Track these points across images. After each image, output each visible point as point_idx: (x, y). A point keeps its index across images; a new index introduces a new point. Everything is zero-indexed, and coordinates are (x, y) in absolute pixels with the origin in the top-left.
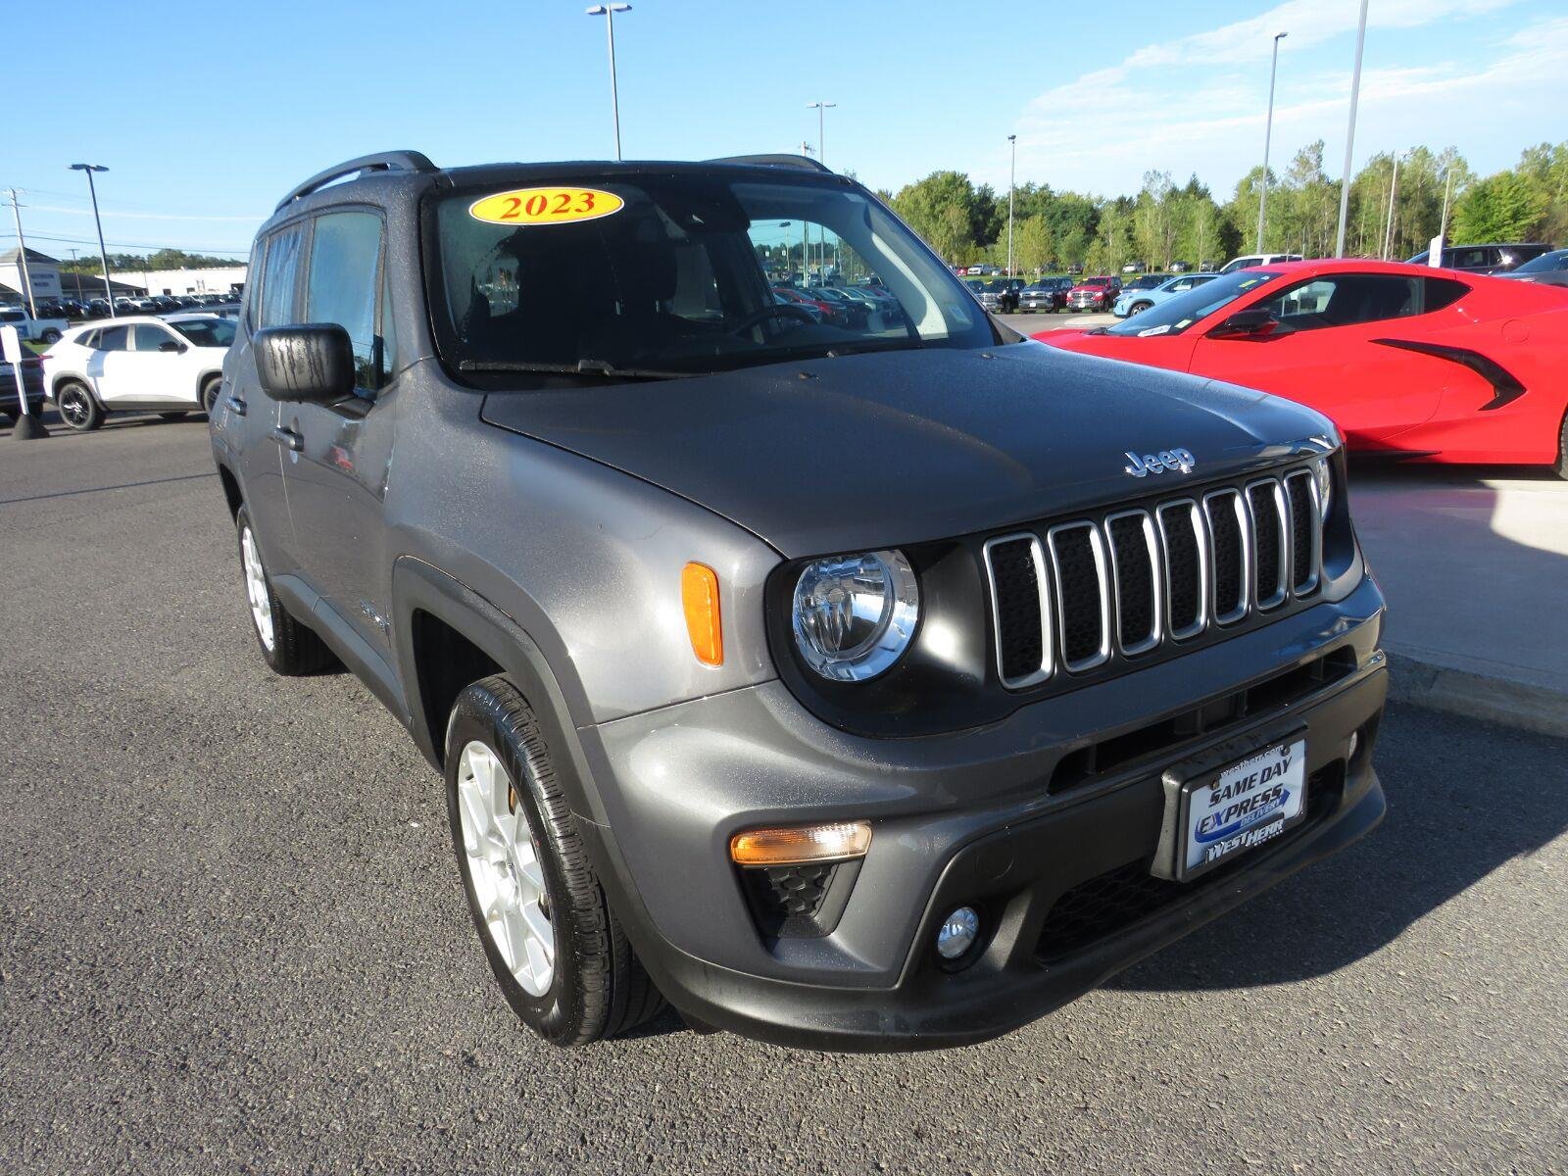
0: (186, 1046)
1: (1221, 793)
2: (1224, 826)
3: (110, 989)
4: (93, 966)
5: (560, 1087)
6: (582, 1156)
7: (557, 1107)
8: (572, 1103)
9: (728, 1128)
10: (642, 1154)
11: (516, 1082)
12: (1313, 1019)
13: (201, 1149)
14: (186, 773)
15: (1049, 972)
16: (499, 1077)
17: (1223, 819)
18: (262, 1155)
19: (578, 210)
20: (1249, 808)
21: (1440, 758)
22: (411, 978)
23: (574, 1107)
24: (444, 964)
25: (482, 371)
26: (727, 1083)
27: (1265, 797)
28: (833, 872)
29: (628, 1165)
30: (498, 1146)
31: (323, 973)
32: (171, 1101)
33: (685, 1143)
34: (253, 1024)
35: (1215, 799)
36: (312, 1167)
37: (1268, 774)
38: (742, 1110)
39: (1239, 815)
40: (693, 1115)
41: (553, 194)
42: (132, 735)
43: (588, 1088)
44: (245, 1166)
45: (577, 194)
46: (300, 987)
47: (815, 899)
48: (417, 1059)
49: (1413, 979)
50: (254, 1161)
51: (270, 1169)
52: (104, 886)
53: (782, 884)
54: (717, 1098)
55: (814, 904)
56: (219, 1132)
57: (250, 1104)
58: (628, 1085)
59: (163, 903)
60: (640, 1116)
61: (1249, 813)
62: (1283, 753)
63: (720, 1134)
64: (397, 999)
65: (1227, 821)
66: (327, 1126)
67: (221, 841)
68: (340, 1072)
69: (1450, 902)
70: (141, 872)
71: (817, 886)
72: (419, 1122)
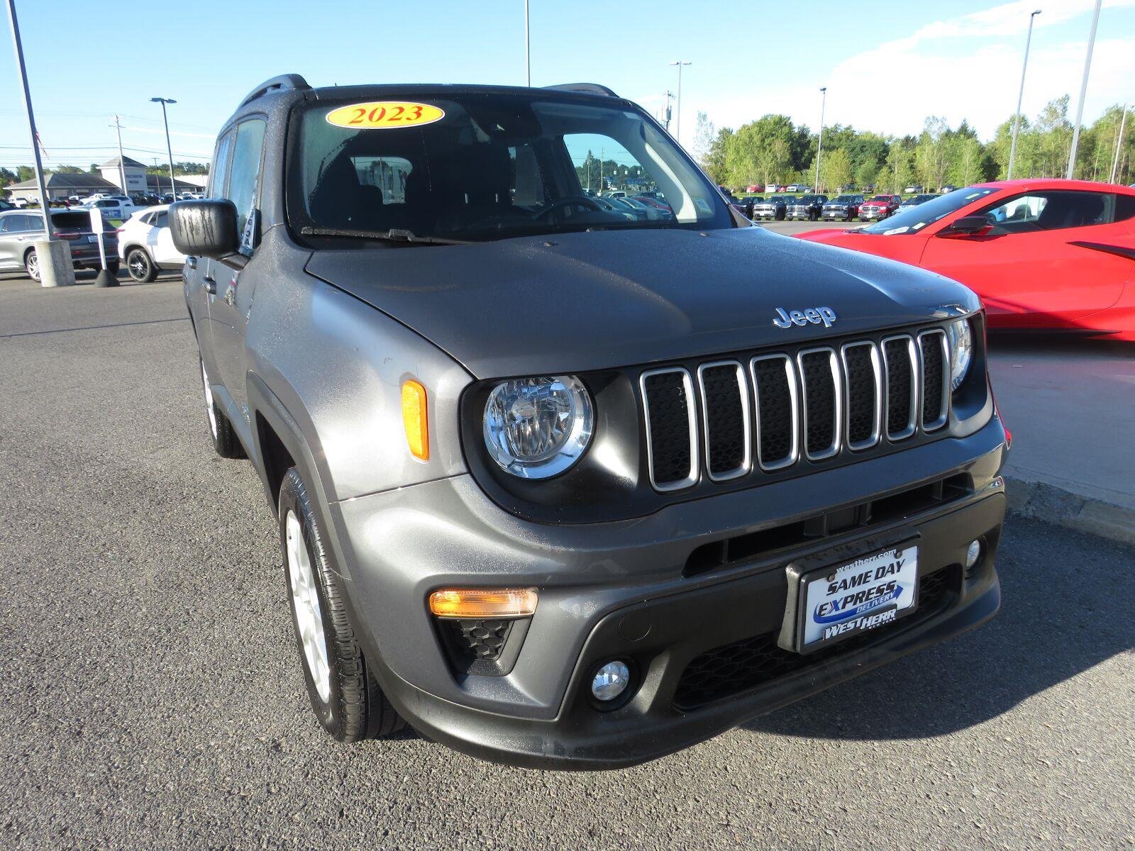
0: (85, 718)
1: (838, 585)
2: (841, 611)
3: (46, 673)
4: (40, 655)
5: (335, 772)
6: (337, 826)
7: (329, 787)
8: (341, 785)
9: (449, 815)
10: (381, 829)
11: (305, 765)
12: (926, 769)
13: (74, 794)
14: (140, 523)
15: (686, 718)
16: (294, 761)
17: (840, 605)
18: (114, 802)
19: (408, 119)
20: (864, 599)
21: (1077, 570)
22: (252, 681)
23: (341, 788)
24: (278, 673)
25: (318, 236)
26: (457, 780)
27: (880, 591)
28: (510, 627)
29: (368, 836)
30: (279, 812)
31: (192, 673)
32: (63, 757)
33: (415, 823)
34: (135, 706)
35: (832, 589)
36: (145, 815)
37: (881, 572)
38: (463, 802)
39: (855, 604)
40: (426, 803)
41: (391, 107)
42: (113, 494)
43: (355, 774)
44: (100, 810)
45: (410, 107)
46: (174, 682)
47: (497, 646)
48: (240, 742)
49: (1016, 745)
50: (107, 807)
51: (117, 814)
52: (63, 599)
53: (471, 633)
54: (447, 791)
55: (497, 650)
56: (89, 783)
57: (116, 765)
58: (385, 775)
59: (98, 615)
60: (387, 799)
61: (862, 604)
62: (896, 556)
63: (443, 818)
64: (238, 696)
65: (844, 607)
66: (164, 786)
67: (149, 573)
68: (184, 747)
69: (1061, 685)
70: (90, 591)
71: (499, 636)
72: (229, 789)
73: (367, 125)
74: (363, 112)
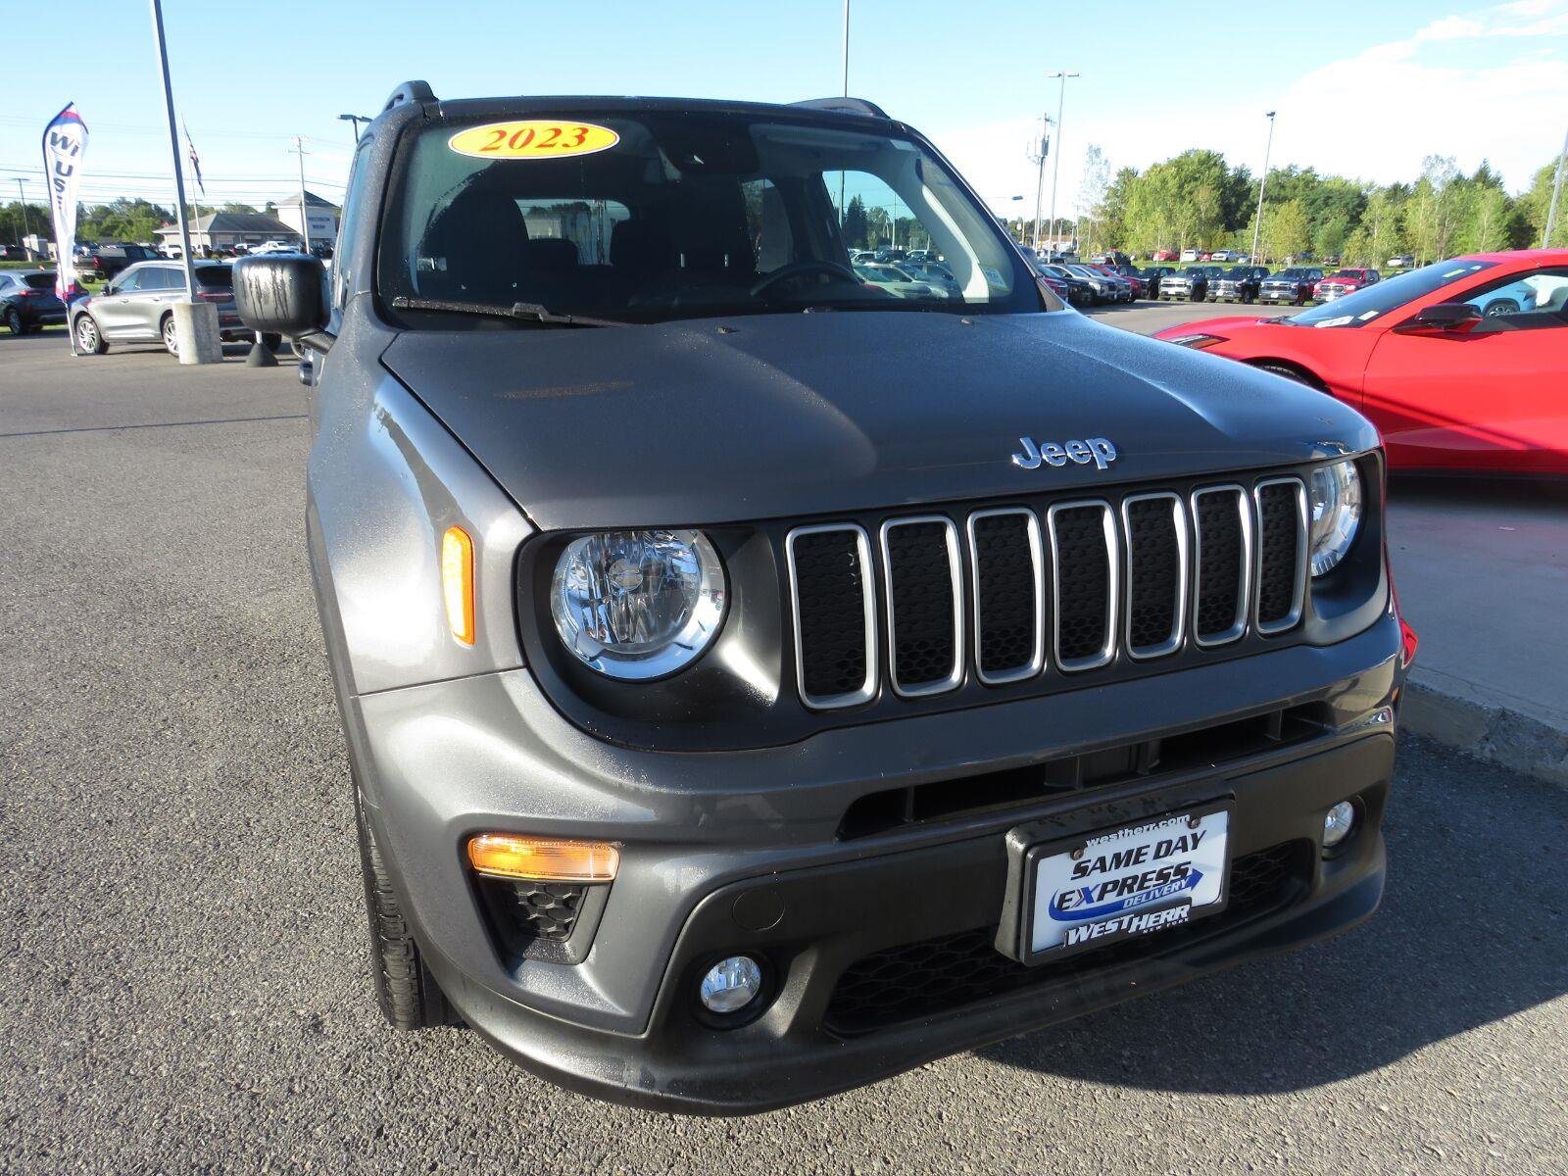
0: (78, 962)
1: (1090, 865)
2: (1096, 904)
3: (45, 894)
4: (44, 869)
5: (386, 1069)
6: (370, 1150)
7: (373, 1091)
8: (389, 1090)
9: (527, 1149)
10: (428, 1159)
11: (347, 1056)
12: (1244, 1145)
13: (37, 1069)
14: (220, 692)
15: (845, 1048)
16: (334, 1048)
17: (1095, 895)
18: (84, 1086)
19: (566, 145)
20: (1136, 887)
21: (1546, 848)
22: (307, 927)
23: (389, 1094)
24: (344, 919)
25: (416, 309)
26: (550, 1098)
27: (1163, 876)
28: (584, 895)
29: (408, 1168)
30: (297, 1122)
31: (232, 909)
32: (37, 1015)
33: (476, 1156)
34: (147, 951)
35: (1081, 871)
36: (120, 1108)
37: (1165, 848)
38: (551, 1131)
39: (1120, 893)
40: (500, 1127)
41: (542, 128)
42: (194, 650)
43: (411, 1075)
44: (64, 1095)
45: (570, 128)
46: (205, 920)
47: (567, 921)
48: (270, 1014)
50: (75, 1092)
51: (84, 1103)
52: (94, 793)
53: (530, 899)
54: (533, 1113)
55: (566, 926)
56: (60, 1055)
57: (101, 1032)
58: (452, 1080)
59: (132, 819)
60: (447, 1117)
61: (1135, 893)
62: (1190, 825)
63: (516, 1153)
64: (283, 947)
65: (1101, 898)
66: (155, 1069)
67: (213, 763)
68: (196, 1014)
69: (1485, 1028)
70: (131, 784)
71: (568, 906)
72: (238, 1081)
73: (505, 153)
74: (503, 134)
